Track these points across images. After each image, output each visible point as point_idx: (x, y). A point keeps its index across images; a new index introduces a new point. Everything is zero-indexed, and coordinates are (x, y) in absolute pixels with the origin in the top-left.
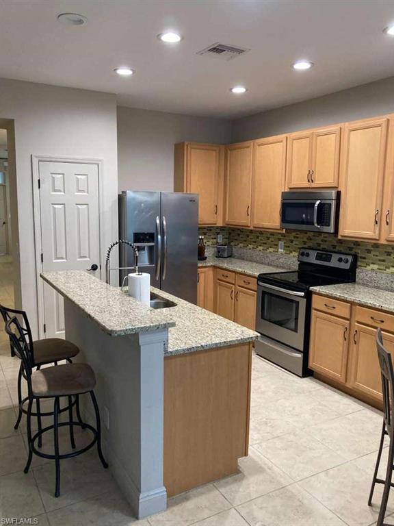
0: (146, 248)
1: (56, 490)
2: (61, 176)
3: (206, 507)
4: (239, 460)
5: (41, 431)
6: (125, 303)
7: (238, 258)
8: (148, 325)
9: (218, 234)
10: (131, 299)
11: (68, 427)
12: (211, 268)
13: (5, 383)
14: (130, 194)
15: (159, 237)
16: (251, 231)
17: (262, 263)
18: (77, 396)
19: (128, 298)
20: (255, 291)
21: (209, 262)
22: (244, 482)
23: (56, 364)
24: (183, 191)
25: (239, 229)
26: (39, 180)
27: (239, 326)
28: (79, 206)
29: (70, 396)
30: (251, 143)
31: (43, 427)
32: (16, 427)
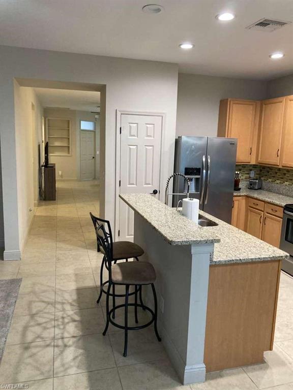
0: (193, 180)
1: (125, 352)
2: (136, 125)
3: (236, 386)
4: (265, 352)
5: (115, 308)
6: (180, 220)
7: (267, 190)
8: (199, 239)
9: (251, 170)
10: (184, 217)
11: (134, 307)
12: (244, 198)
13: (91, 269)
14: (184, 139)
15: (204, 171)
16: (279, 169)
17: (288, 196)
18: (140, 286)
19: (182, 217)
20: (281, 218)
21: (243, 192)
22: (268, 371)
23: (127, 260)
24: (225, 137)
25: (268, 167)
26: (121, 128)
27: (271, 246)
28: (147, 147)
29: (136, 285)
30: (284, 99)
31: (116, 305)
32: (98, 302)
